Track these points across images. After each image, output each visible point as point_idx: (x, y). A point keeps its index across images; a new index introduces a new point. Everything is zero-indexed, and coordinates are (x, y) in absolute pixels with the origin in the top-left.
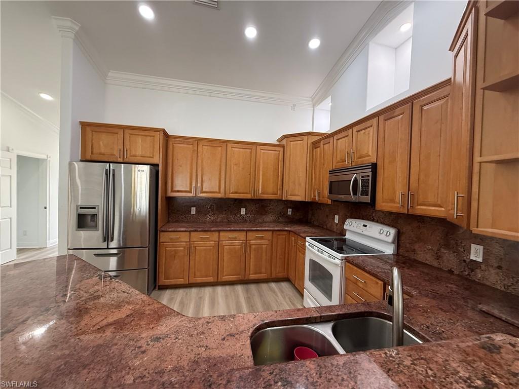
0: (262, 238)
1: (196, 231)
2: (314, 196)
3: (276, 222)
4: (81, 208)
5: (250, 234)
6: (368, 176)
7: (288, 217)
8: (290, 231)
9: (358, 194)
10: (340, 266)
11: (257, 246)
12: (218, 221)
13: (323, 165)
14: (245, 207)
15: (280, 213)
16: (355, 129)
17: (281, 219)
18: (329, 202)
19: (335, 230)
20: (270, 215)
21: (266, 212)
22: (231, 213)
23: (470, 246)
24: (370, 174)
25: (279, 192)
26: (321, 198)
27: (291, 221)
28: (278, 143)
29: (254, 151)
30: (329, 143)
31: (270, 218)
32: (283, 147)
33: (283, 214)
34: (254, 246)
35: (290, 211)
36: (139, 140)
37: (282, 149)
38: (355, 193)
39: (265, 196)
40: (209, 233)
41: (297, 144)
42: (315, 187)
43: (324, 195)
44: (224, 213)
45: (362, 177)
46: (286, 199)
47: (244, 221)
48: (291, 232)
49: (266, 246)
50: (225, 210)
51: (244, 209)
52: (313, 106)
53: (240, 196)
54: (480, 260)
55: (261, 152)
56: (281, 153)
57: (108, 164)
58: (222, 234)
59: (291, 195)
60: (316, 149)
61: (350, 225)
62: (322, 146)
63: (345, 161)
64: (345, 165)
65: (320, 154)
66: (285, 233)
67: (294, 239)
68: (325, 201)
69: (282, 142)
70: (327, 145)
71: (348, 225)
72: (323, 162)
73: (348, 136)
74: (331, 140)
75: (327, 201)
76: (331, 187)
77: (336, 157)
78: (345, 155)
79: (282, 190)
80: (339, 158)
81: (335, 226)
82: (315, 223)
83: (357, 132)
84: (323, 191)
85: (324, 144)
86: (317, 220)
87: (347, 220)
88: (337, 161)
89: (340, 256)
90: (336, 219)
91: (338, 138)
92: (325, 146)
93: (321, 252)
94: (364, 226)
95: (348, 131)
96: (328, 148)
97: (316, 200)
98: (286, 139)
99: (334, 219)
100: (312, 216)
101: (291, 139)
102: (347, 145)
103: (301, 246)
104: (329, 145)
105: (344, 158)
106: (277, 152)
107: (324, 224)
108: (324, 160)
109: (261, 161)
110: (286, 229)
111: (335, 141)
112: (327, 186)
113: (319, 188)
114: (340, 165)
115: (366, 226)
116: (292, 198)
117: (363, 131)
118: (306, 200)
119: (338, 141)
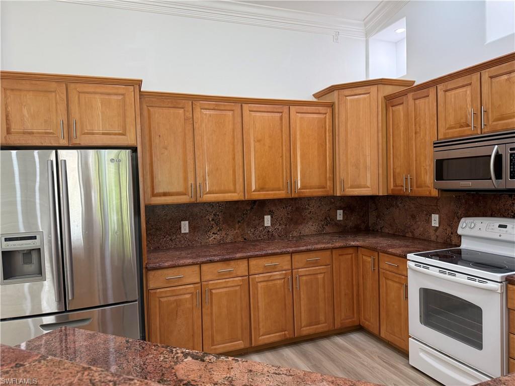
0: (316, 263)
1: (211, 262)
2: (395, 186)
3: (320, 233)
4: (6, 240)
5: (296, 257)
7: (337, 224)
8: (357, 247)
9: (503, 177)
10: (499, 291)
11: (309, 277)
12: (228, 240)
13: (416, 133)
14: (271, 213)
15: (326, 218)
16: (486, 74)
17: (328, 229)
18: (435, 193)
19: (433, 238)
20: (310, 223)
21: (304, 219)
22: (248, 225)
25: (329, 184)
26: (415, 188)
27: (343, 231)
28: (315, 100)
29: (285, 116)
30: (428, 96)
31: (309, 228)
32: (332, 105)
33: (329, 220)
34: (304, 278)
35: (340, 215)
36: (97, 101)
37: (329, 110)
38: (499, 175)
39: (307, 192)
40: (232, 263)
41: (357, 100)
42: (398, 170)
43: (428, 183)
44: (237, 226)
45: (511, 149)
46: (343, 194)
47: (270, 237)
48: (360, 249)
49: (323, 275)
50: (239, 222)
51: (269, 216)
52: (366, 34)
53: (269, 194)
55: (297, 117)
56: (328, 116)
57: (54, 151)
58: (253, 262)
59: (352, 187)
60: (394, 108)
61: (471, 228)
62: (411, 102)
63: (468, 125)
64: (468, 132)
65: (407, 115)
66: (351, 251)
67: (369, 259)
68: (424, 192)
69: (328, 99)
70: (422, 100)
71: (467, 228)
72: (416, 130)
73: (470, 84)
74: (432, 91)
75: (430, 193)
76: (441, 169)
77: (445, 119)
78: (466, 116)
79: (333, 179)
80: (451, 121)
81: (432, 232)
82: (387, 231)
83: (491, 77)
84: (418, 175)
85: (415, 100)
86: (391, 225)
87: (463, 220)
88: (448, 126)
89: (498, 276)
90: (435, 220)
91: (449, 88)
92: (417, 102)
93: (450, 274)
94: (500, 226)
95: (470, 76)
96: (426, 106)
97: (402, 192)
98: (336, 93)
99: (429, 221)
100: (378, 220)
101: (347, 92)
102: (469, 99)
103: (391, 269)
104: (427, 99)
105: (463, 120)
106: (322, 116)
107: (406, 231)
108: (417, 125)
109: (298, 133)
110: (353, 243)
111: (441, 93)
112: (428, 168)
113: (409, 171)
114: (455, 133)
115: (505, 227)
116: (353, 191)
117: (505, 77)
118: (381, 194)
119: (448, 93)
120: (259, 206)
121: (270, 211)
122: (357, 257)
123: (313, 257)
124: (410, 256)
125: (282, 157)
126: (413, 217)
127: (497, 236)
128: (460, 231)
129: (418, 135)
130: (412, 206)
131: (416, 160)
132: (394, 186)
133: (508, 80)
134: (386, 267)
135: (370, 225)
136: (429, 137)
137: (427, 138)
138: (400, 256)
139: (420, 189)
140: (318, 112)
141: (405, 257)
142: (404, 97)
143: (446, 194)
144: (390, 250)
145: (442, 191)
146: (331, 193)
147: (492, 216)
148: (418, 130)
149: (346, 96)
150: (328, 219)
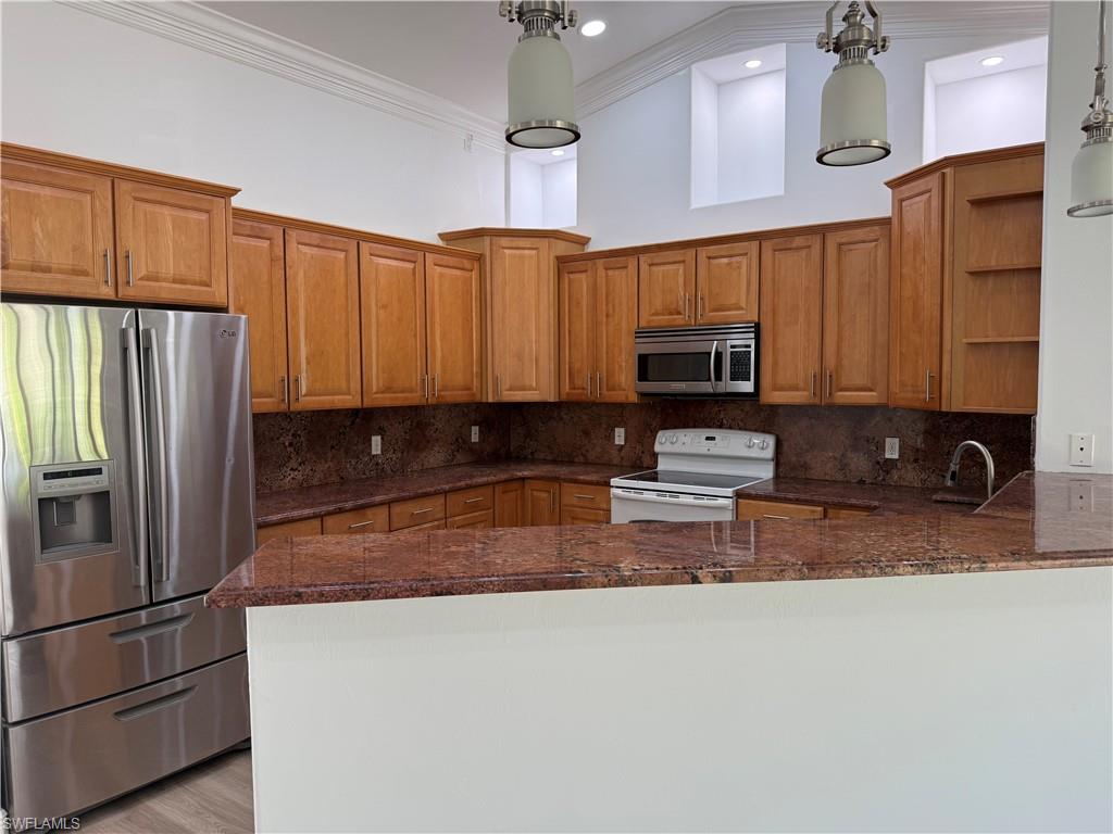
0: (476, 506)
1: (340, 511)
2: (573, 388)
3: (449, 465)
4: (47, 476)
5: (452, 498)
6: (749, 346)
7: (471, 449)
8: (523, 479)
9: (724, 378)
10: (730, 508)
12: (315, 482)
13: (607, 316)
14: (381, 431)
15: (457, 440)
16: (703, 252)
17: (460, 458)
18: (634, 398)
19: (617, 461)
20: (436, 448)
21: (428, 442)
22: (347, 452)
23: (884, 441)
24: (752, 343)
25: (476, 382)
26: (605, 392)
27: (479, 460)
28: (440, 243)
30: (626, 267)
31: (435, 457)
32: (480, 258)
33: (461, 443)
35: (475, 434)
36: (166, 219)
37: (474, 266)
38: (719, 377)
40: (369, 512)
41: (521, 257)
42: (577, 366)
43: (626, 385)
44: (330, 455)
45: (732, 347)
46: (496, 400)
47: (379, 475)
48: (526, 481)
49: (483, 524)
50: (333, 447)
51: (379, 438)
53: (397, 398)
54: (896, 456)
55: (435, 272)
56: (474, 275)
57: (129, 312)
58: (397, 509)
59: (510, 389)
60: (571, 276)
61: (672, 443)
62: (601, 272)
63: (679, 313)
64: (679, 320)
65: (594, 289)
66: (515, 485)
67: (544, 495)
68: (617, 396)
69: (470, 247)
70: (617, 272)
71: (668, 443)
72: (608, 311)
73: (684, 261)
74: (632, 262)
75: (627, 397)
76: (645, 366)
77: (650, 302)
78: (678, 302)
79: (482, 375)
80: (658, 304)
81: (614, 453)
82: (542, 456)
83: (709, 258)
84: (610, 374)
85: (606, 269)
86: (549, 447)
87: (660, 433)
88: (653, 311)
89: (729, 491)
90: (620, 436)
91: (655, 262)
92: (610, 273)
93: (670, 496)
94: (708, 438)
95: (682, 251)
96: (623, 281)
97: (584, 397)
98: (487, 240)
99: (611, 437)
100: (528, 440)
101: (504, 241)
102: (681, 280)
103: (581, 504)
104: (624, 272)
105: (674, 306)
106: (467, 274)
107: (575, 454)
108: (610, 305)
109: (437, 298)
110: (519, 474)
111: (644, 267)
112: (624, 364)
113: (595, 368)
114: (663, 320)
115: (713, 439)
116: (514, 395)
117: (725, 260)
118: (552, 400)
119: (654, 268)
120: (364, 419)
121: (380, 428)
122: (523, 493)
123: (472, 498)
124: (615, 481)
125: (415, 336)
126: (586, 433)
127: (704, 451)
128: (657, 448)
129: (611, 319)
130: (584, 417)
131: (607, 353)
132: (570, 389)
133: (729, 264)
134: (575, 501)
135: (512, 448)
136: (625, 323)
137: (624, 324)
138: (598, 483)
139: (610, 393)
140: (461, 266)
141: (608, 485)
142: (590, 263)
143: (646, 400)
144: (582, 477)
145: (642, 395)
146: (478, 398)
147: (695, 427)
148: (611, 312)
149: (504, 248)
150: (460, 440)
